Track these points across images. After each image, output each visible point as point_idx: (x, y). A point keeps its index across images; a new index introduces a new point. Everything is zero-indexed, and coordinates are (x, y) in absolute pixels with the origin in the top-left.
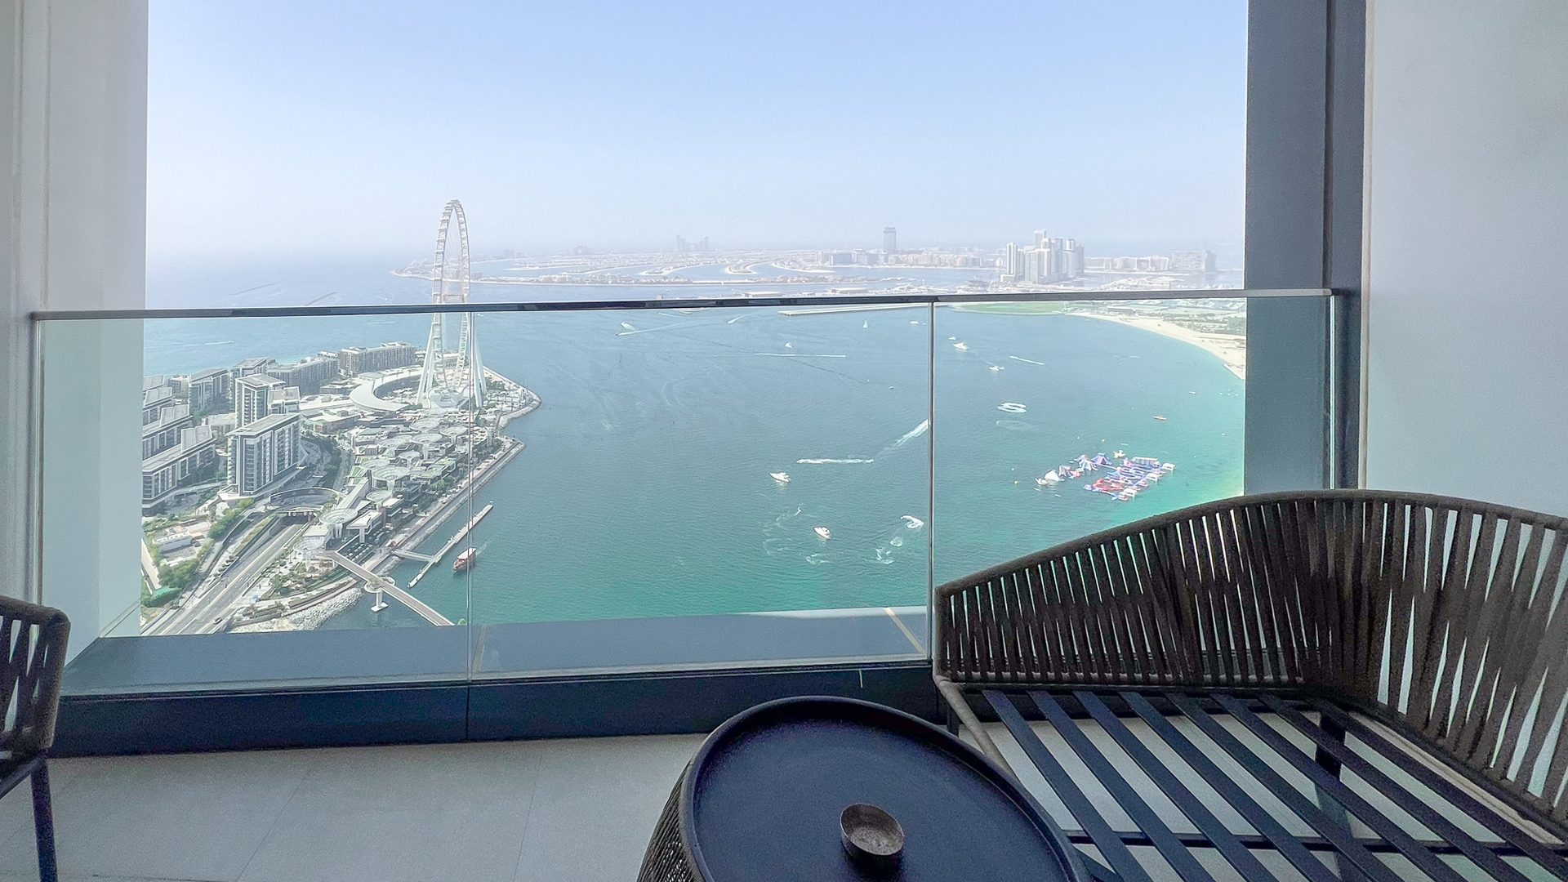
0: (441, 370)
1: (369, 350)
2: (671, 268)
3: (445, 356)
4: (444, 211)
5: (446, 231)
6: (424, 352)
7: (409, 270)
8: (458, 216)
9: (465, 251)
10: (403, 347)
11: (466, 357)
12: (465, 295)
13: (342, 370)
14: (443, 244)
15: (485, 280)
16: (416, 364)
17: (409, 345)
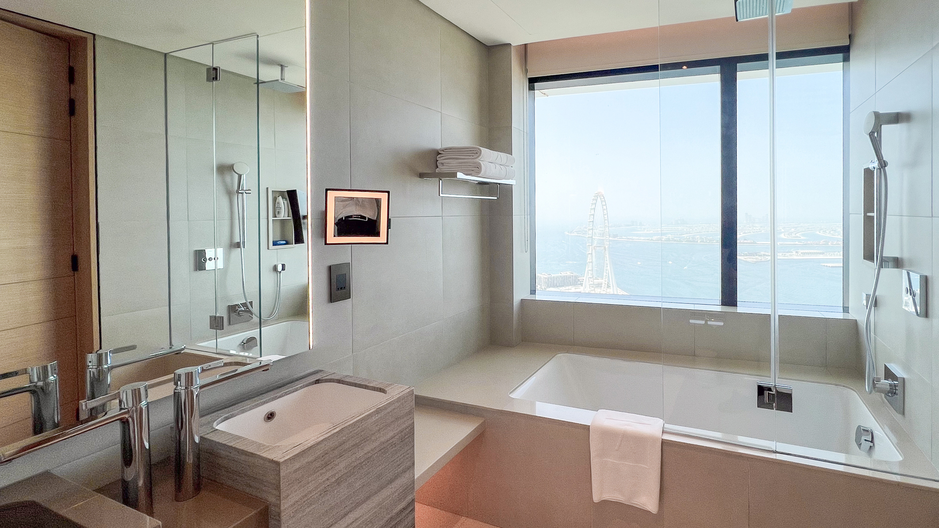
0: (593, 289)
1: (553, 275)
2: (742, 233)
3: (595, 281)
4: (593, 198)
5: (594, 209)
6: (583, 278)
7: (576, 232)
8: (602, 202)
9: (606, 222)
10: (572, 274)
11: (608, 283)
12: (606, 247)
13: (538, 286)
14: (593, 216)
15: (619, 238)
16: (579, 284)
17: (575, 274)
